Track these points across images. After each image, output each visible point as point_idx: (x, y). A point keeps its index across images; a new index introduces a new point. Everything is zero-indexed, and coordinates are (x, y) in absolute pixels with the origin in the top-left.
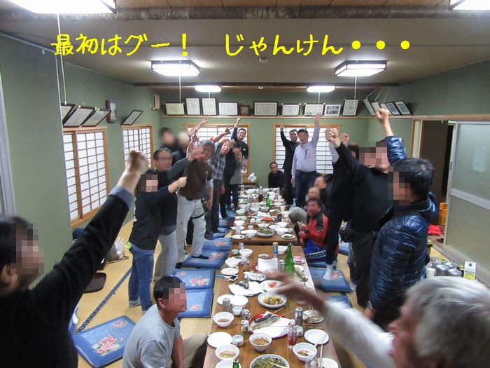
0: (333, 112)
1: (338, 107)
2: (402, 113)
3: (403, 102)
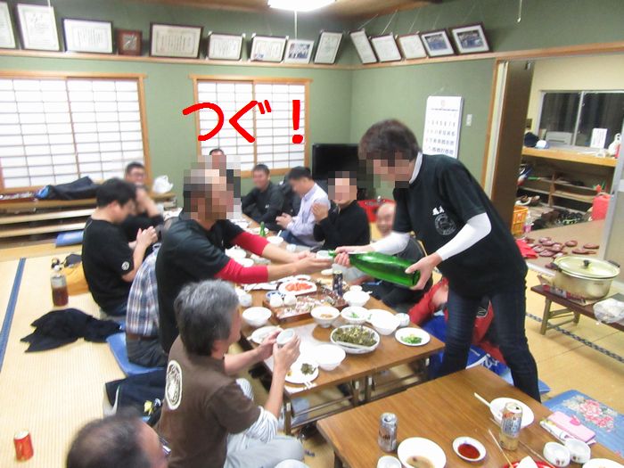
0: (301, 56)
2: (462, 50)
3: (478, 28)
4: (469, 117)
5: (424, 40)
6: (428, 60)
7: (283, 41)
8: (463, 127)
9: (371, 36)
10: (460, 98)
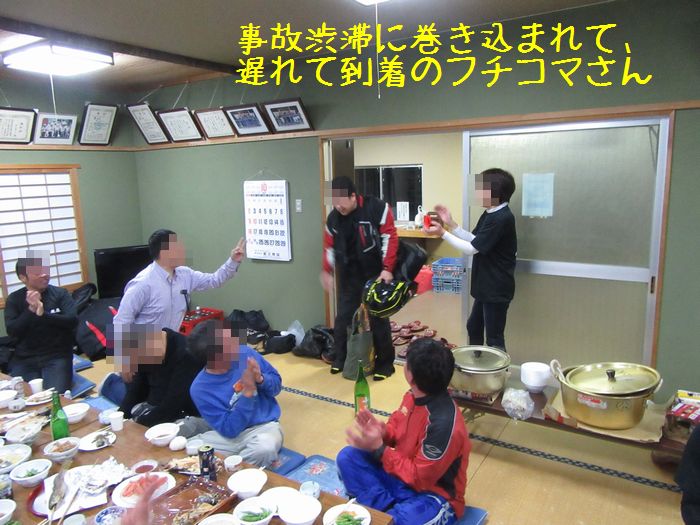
0: (64, 135)
1: (70, 121)
2: (278, 128)
3: (296, 104)
4: (298, 202)
5: (230, 115)
6: (237, 139)
7: (32, 114)
8: (292, 213)
9: (157, 110)
10: (284, 182)
